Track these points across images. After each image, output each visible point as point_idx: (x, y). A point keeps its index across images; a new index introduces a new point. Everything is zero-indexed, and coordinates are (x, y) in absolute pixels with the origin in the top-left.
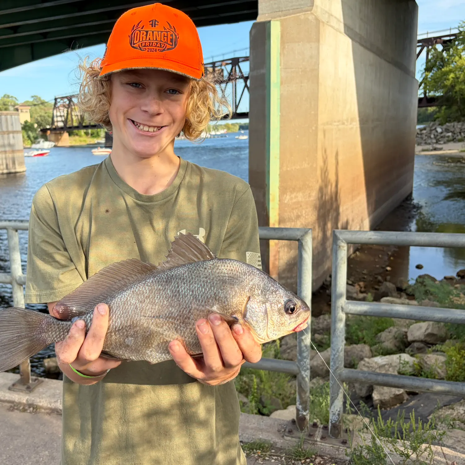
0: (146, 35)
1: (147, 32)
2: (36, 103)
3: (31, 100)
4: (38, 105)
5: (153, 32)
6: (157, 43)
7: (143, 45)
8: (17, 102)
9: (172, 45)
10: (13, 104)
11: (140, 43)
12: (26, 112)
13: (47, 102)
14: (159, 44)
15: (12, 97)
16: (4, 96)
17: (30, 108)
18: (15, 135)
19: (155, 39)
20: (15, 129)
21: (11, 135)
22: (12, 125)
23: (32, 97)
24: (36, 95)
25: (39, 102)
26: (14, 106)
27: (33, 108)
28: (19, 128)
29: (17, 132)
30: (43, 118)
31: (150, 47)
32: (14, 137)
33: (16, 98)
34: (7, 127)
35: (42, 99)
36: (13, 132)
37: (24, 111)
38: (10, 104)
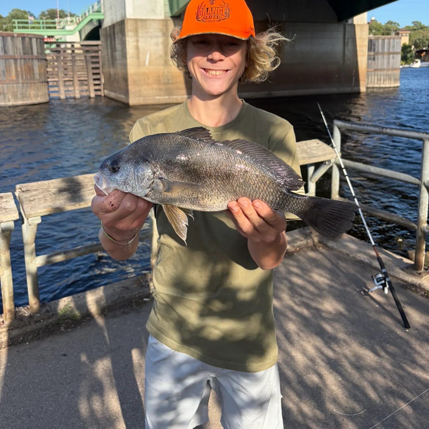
0: (207, 11)
1: (207, 9)
2: (415, 28)
3: (412, 25)
4: (418, 29)
5: (212, 9)
6: (215, 16)
7: (205, 18)
8: (398, 27)
9: (226, 16)
10: (395, 29)
11: (203, 17)
12: (406, 36)
13: (426, 27)
14: (216, 17)
15: (395, 23)
16: (389, 23)
17: (409, 32)
18: (395, 56)
19: (213, 13)
20: (395, 51)
21: (391, 56)
22: (394, 47)
23: (413, 22)
24: (417, 21)
25: (419, 27)
26: (395, 31)
27: (413, 32)
28: (399, 50)
29: (397, 53)
30: (421, 41)
31: (210, 19)
32: (393, 58)
33: (398, 24)
34: (389, 49)
35: (422, 24)
36: (394, 53)
37: (404, 35)
38: (392, 29)
